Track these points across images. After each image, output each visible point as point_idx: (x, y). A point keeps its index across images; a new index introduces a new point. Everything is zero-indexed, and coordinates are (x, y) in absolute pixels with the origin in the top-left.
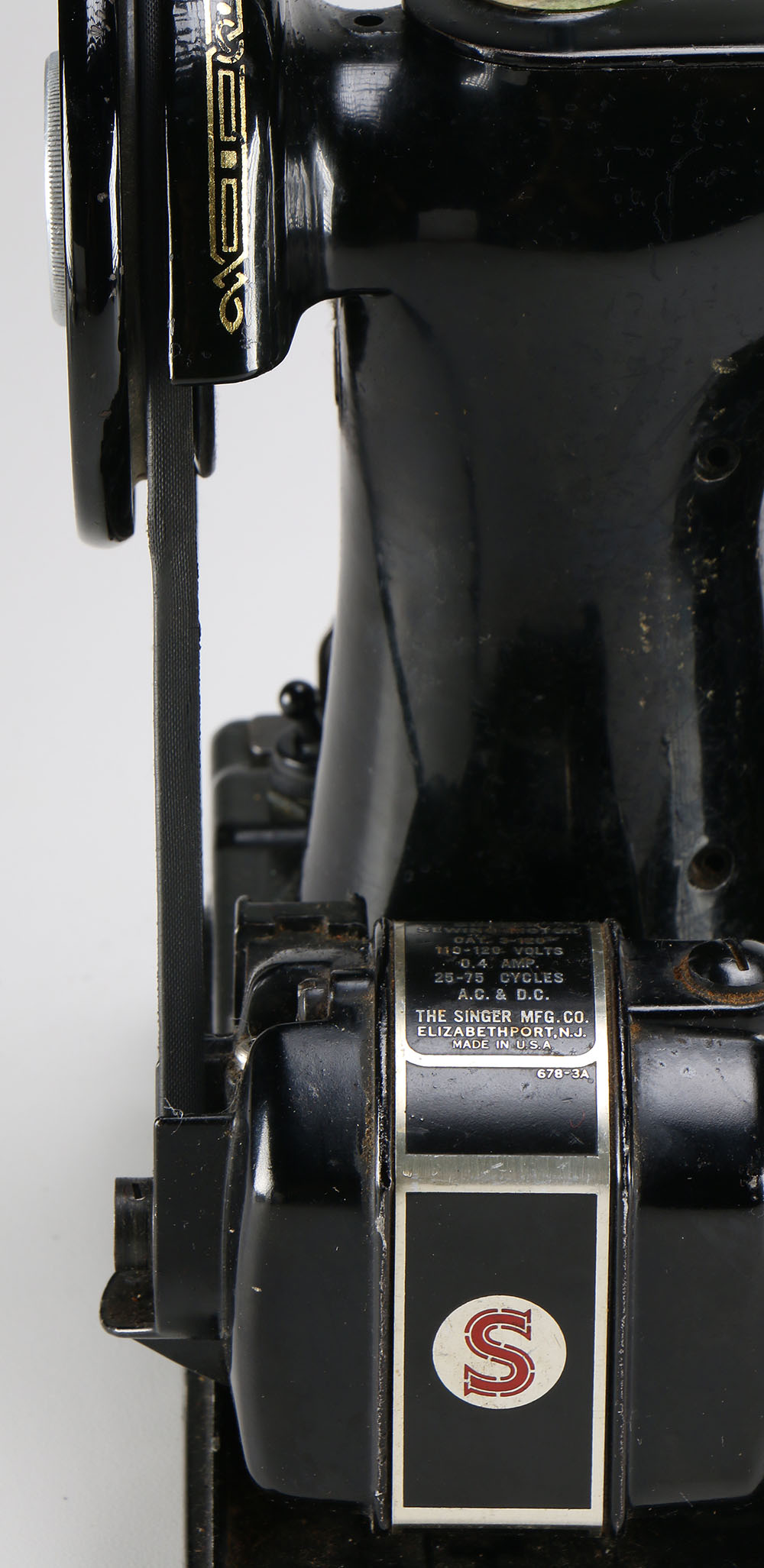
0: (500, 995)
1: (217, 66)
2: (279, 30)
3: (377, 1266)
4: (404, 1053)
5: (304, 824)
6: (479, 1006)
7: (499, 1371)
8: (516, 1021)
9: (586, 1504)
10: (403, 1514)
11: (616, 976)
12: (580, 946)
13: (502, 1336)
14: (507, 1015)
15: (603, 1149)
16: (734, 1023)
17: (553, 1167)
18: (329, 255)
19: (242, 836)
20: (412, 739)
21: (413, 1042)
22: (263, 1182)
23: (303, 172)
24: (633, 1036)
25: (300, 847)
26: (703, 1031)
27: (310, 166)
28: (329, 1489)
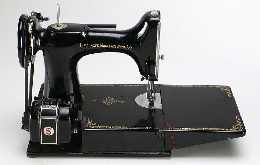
0: (50, 104)
1: (30, 32)
2: (36, 30)
3: (39, 124)
4: (42, 108)
5: (43, 91)
6: (48, 104)
7: (49, 133)
8: (51, 106)
9: (56, 143)
10: (42, 143)
11: (59, 103)
12: (57, 100)
13: (49, 130)
14: (50, 105)
15: (56, 116)
16: (68, 106)
17: (52, 117)
18: (40, 47)
19: (41, 92)
20: (50, 85)
21: (43, 107)
22: (30, 118)
23: (37, 41)
24: (60, 107)
25: (43, 93)
26: (65, 107)
27: (38, 40)
28: (36, 141)
